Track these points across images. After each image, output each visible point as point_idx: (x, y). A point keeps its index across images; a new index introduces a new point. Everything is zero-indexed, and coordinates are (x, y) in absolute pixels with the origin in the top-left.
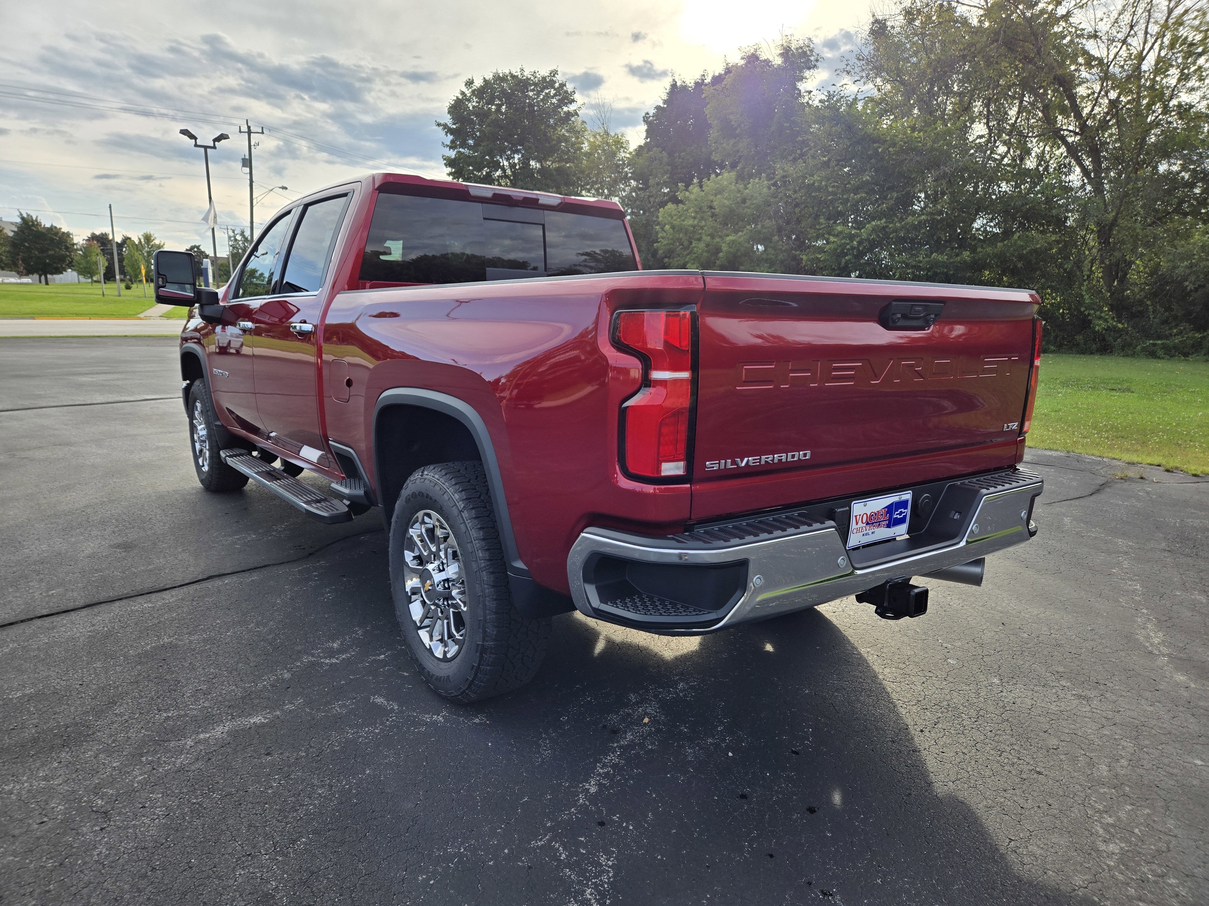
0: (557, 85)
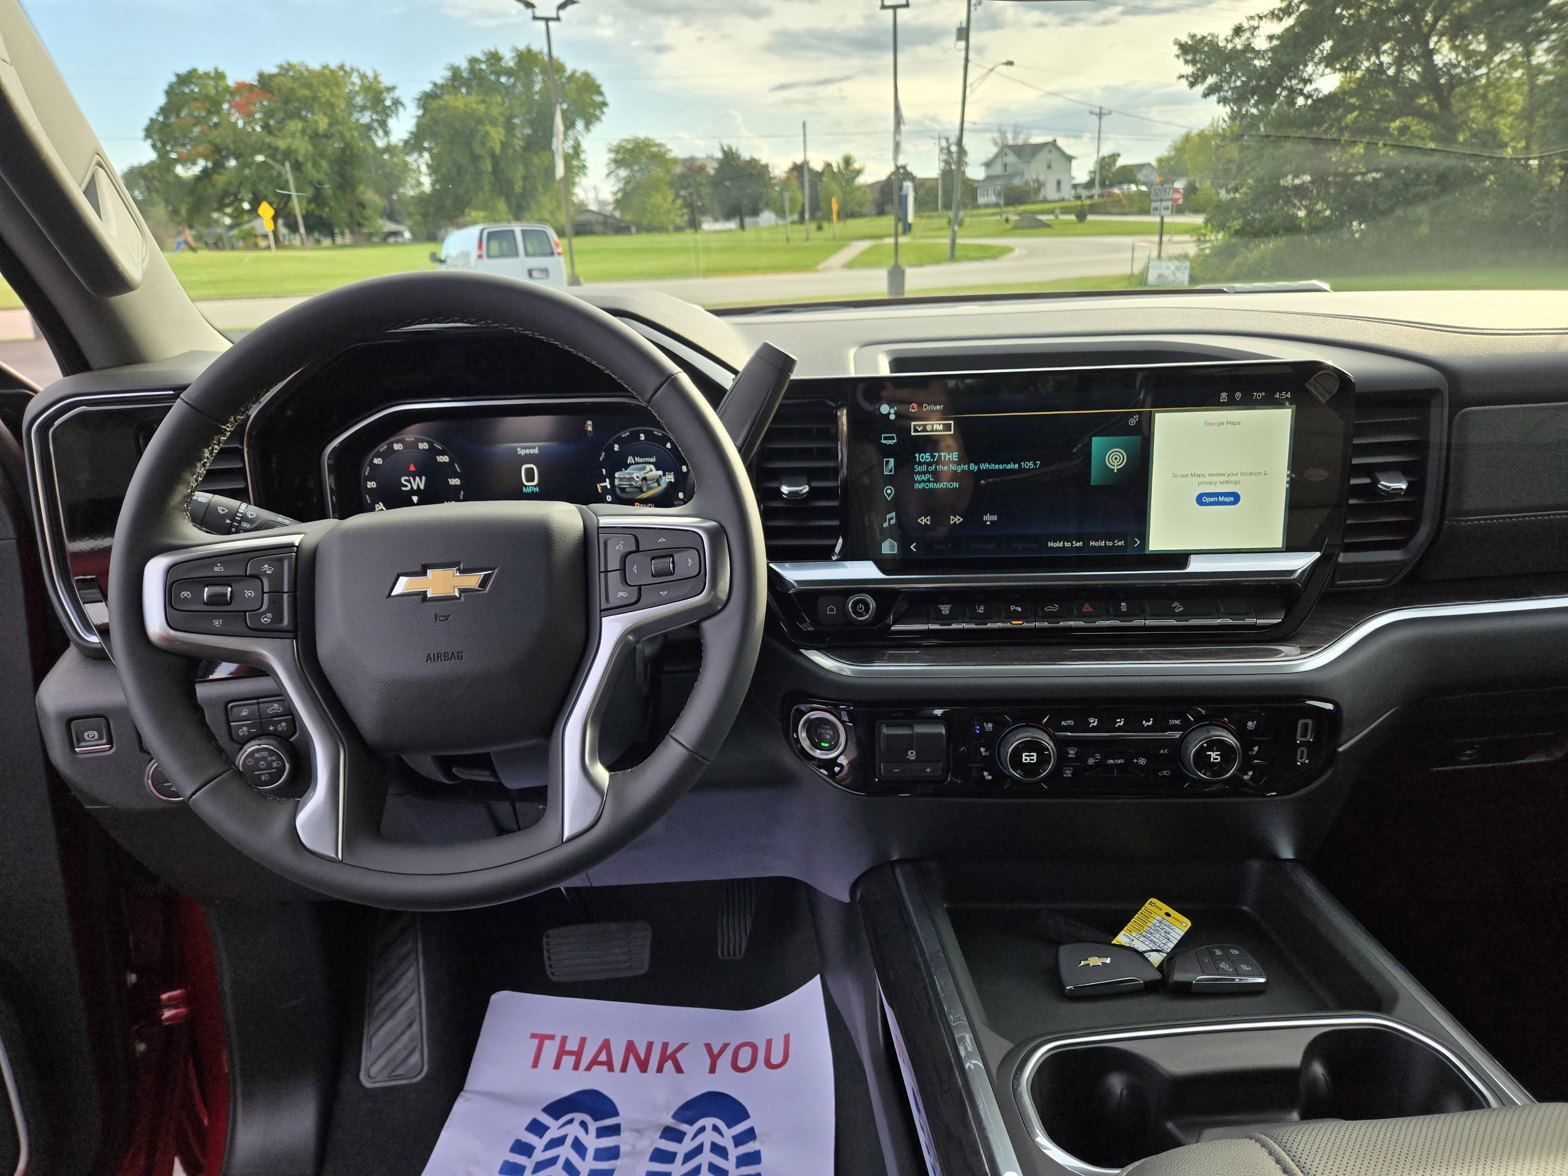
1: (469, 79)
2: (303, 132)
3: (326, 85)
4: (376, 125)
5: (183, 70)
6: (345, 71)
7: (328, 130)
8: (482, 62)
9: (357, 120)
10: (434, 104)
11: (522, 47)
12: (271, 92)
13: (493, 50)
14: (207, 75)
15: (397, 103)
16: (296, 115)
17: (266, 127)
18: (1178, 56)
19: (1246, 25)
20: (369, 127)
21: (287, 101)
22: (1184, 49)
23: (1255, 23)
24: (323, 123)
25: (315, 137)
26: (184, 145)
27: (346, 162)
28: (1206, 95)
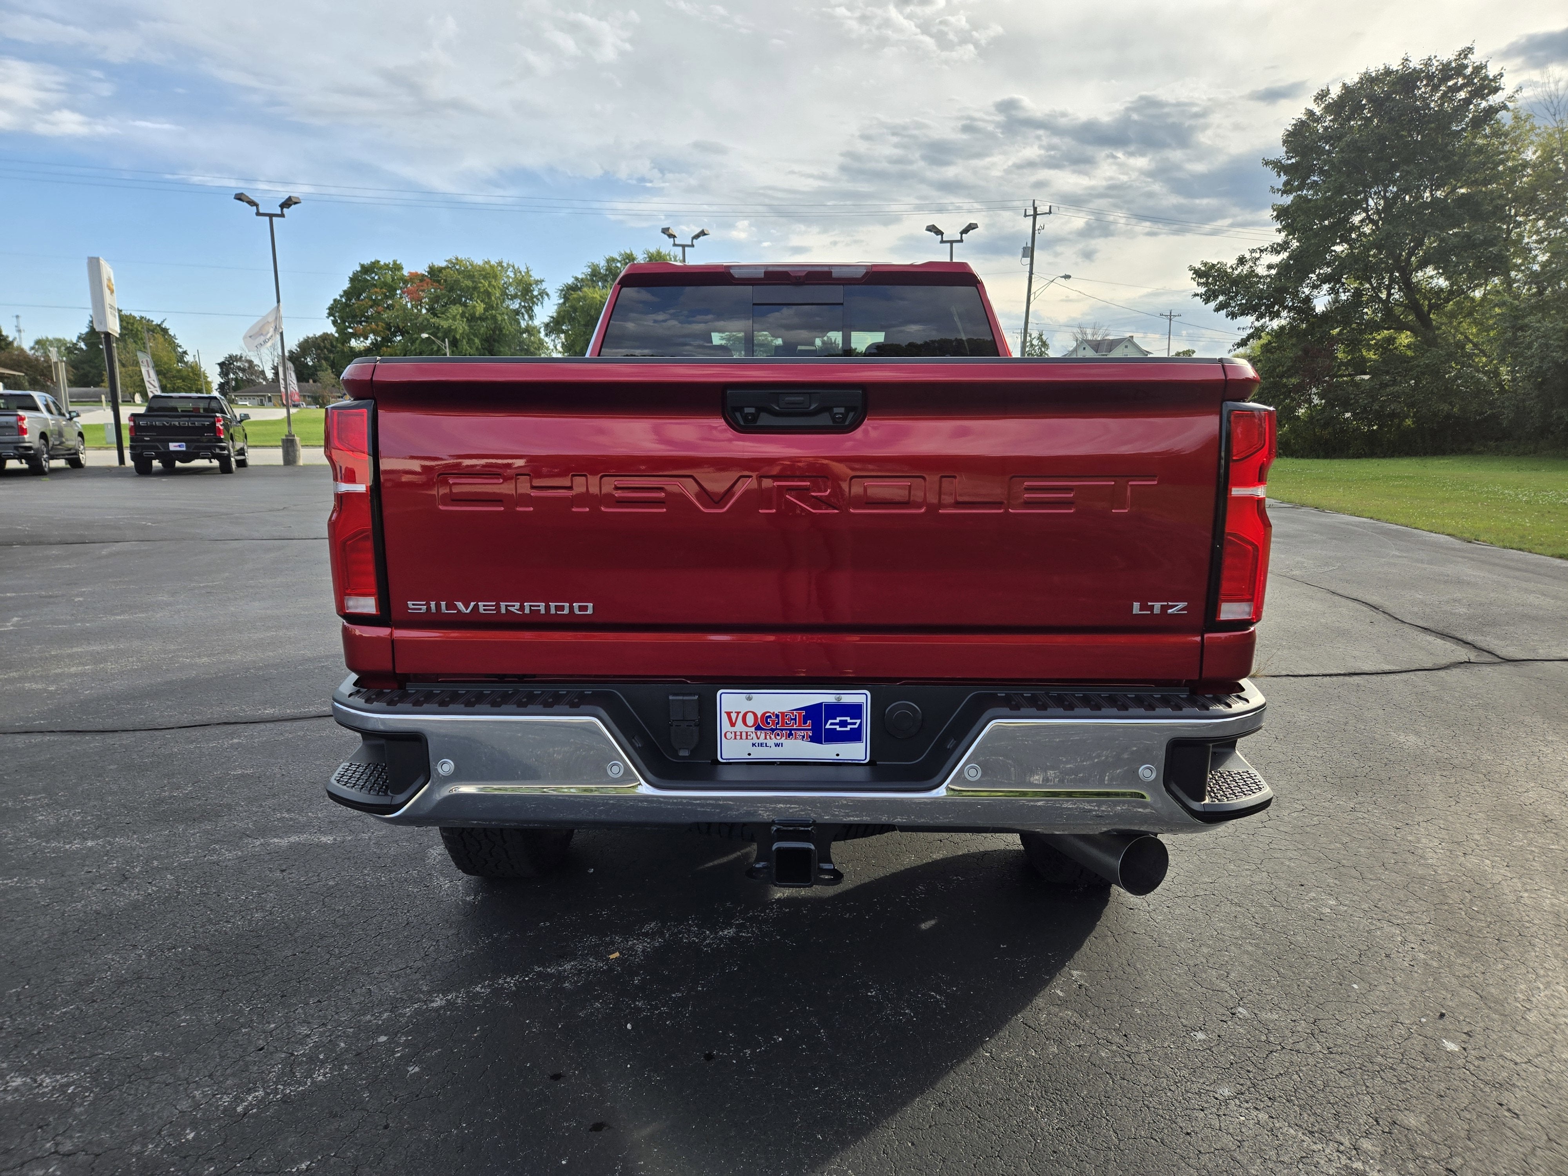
0: (1469, 71)
1: (606, 275)
2: (463, 315)
3: (485, 277)
4: (523, 310)
5: (367, 261)
6: (502, 266)
7: (484, 314)
8: (618, 261)
9: (508, 306)
10: (575, 295)
11: (653, 250)
12: (439, 282)
13: (628, 252)
14: (387, 266)
15: (543, 293)
16: (456, 301)
17: (431, 310)
18: (1194, 279)
19: (1248, 256)
20: (517, 312)
21: (451, 290)
22: (1198, 273)
23: (1257, 255)
24: (480, 308)
25: (472, 319)
26: (360, 322)
27: (494, 340)
28: (1217, 310)
